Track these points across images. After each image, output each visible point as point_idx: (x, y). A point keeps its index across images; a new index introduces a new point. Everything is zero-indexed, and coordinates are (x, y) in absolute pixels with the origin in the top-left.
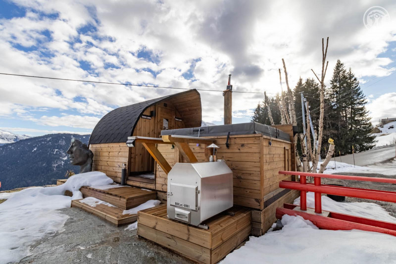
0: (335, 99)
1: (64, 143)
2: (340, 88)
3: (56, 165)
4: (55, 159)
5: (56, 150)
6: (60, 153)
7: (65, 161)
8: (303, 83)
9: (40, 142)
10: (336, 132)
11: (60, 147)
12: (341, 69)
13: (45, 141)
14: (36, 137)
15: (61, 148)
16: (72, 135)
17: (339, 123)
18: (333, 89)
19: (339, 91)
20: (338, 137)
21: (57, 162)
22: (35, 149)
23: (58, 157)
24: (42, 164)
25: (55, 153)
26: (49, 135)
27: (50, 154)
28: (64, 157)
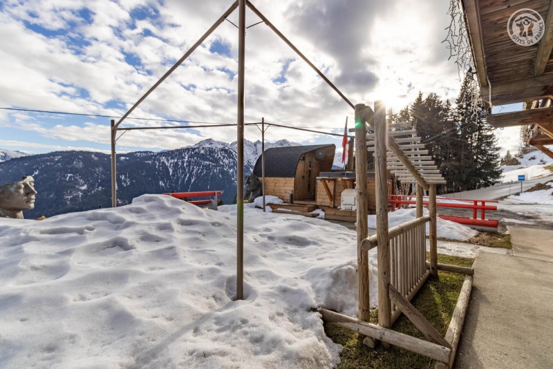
0: (460, 122)
1: (81, 165)
2: (466, 109)
3: (70, 197)
4: (69, 187)
5: (69, 175)
6: (76, 180)
7: (84, 192)
8: (422, 100)
9: (44, 162)
10: (457, 164)
11: (75, 171)
12: (469, 85)
13: (52, 161)
14: (37, 155)
15: (77, 172)
16: (93, 153)
17: (463, 152)
18: (459, 109)
19: (466, 113)
20: (459, 170)
21: (71, 192)
22: (37, 173)
23: (72, 185)
24: (49, 194)
25: (67, 179)
26: (56, 152)
27: (61, 180)
28: (82, 186)
